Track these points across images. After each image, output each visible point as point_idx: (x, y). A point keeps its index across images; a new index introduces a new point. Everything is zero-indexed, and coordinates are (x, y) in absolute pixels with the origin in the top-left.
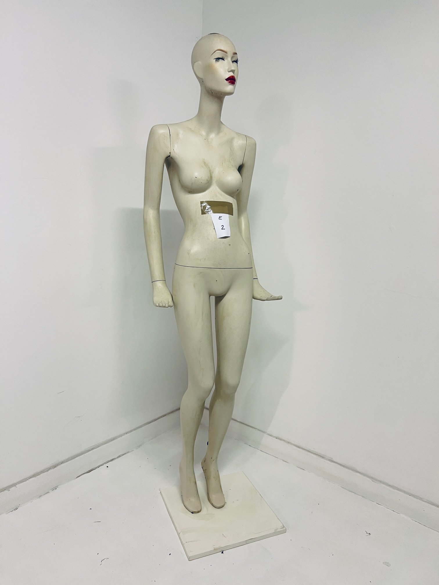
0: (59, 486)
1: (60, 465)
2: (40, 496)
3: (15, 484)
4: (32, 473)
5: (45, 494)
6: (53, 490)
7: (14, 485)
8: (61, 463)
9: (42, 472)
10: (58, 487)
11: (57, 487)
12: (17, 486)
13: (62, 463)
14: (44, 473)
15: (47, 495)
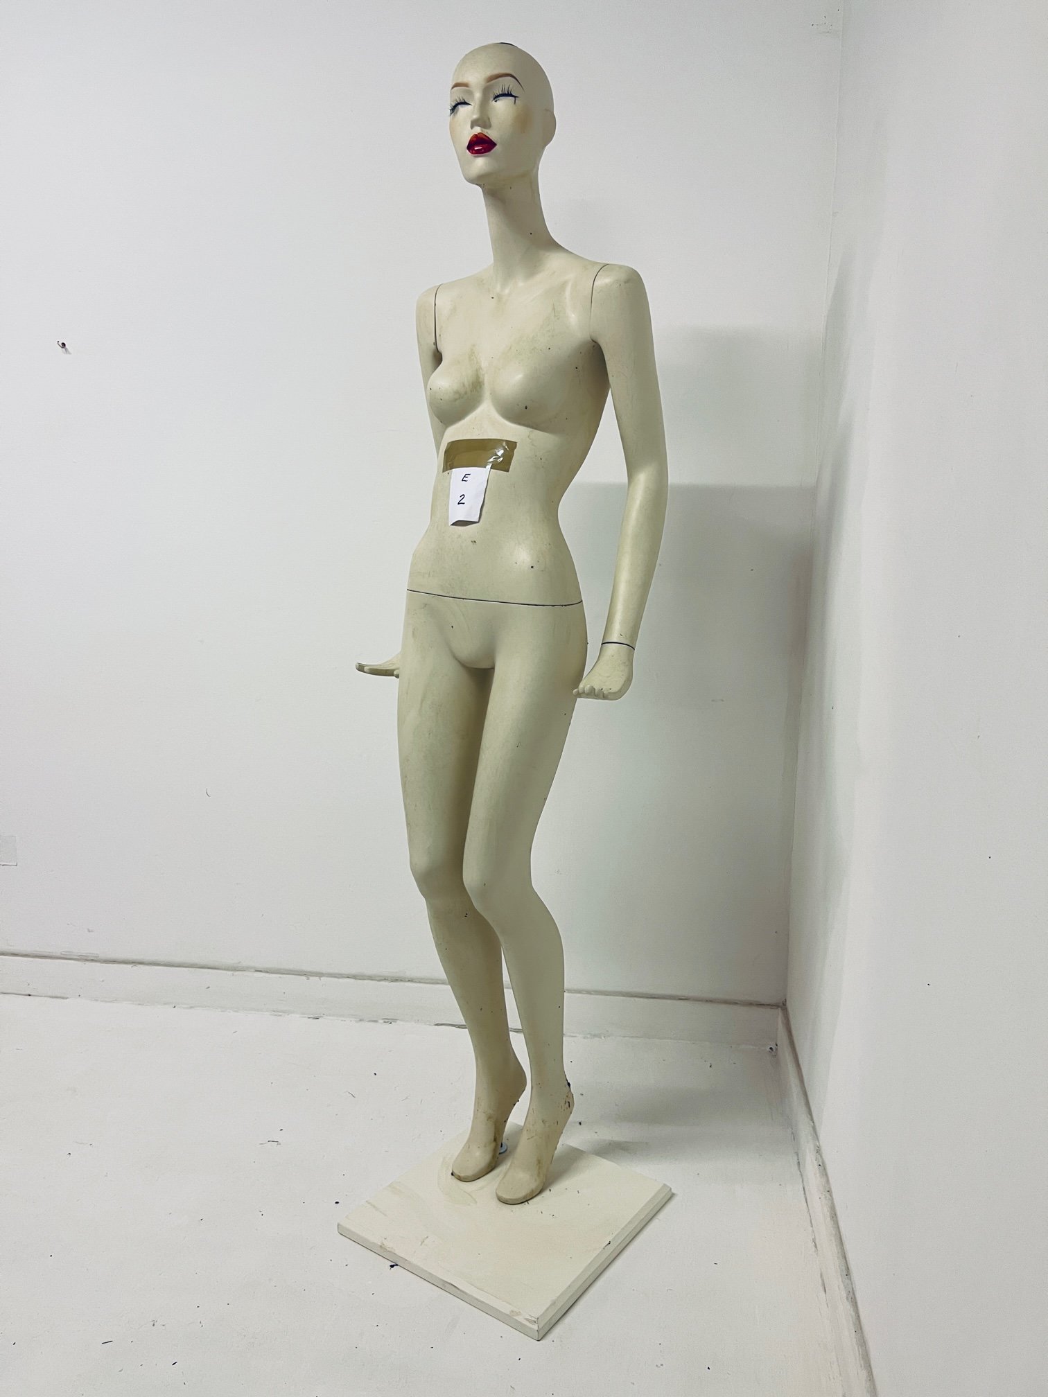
0: (398, 1022)
1: (405, 981)
2: (361, 1020)
3: (322, 974)
4: (354, 971)
5: (369, 1021)
6: (385, 1022)
7: (320, 975)
8: (409, 981)
9: (371, 978)
10: (395, 1022)
11: (395, 1020)
12: (322, 978)
13: (411, 980)
14: (372, 980)
15: (372, 1024)
